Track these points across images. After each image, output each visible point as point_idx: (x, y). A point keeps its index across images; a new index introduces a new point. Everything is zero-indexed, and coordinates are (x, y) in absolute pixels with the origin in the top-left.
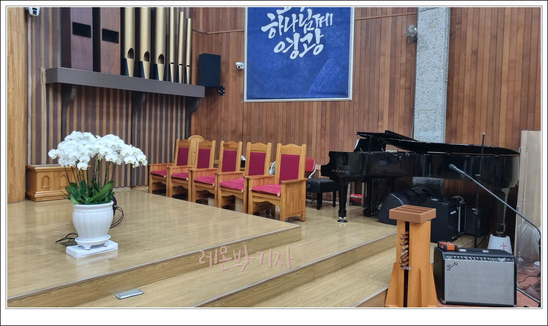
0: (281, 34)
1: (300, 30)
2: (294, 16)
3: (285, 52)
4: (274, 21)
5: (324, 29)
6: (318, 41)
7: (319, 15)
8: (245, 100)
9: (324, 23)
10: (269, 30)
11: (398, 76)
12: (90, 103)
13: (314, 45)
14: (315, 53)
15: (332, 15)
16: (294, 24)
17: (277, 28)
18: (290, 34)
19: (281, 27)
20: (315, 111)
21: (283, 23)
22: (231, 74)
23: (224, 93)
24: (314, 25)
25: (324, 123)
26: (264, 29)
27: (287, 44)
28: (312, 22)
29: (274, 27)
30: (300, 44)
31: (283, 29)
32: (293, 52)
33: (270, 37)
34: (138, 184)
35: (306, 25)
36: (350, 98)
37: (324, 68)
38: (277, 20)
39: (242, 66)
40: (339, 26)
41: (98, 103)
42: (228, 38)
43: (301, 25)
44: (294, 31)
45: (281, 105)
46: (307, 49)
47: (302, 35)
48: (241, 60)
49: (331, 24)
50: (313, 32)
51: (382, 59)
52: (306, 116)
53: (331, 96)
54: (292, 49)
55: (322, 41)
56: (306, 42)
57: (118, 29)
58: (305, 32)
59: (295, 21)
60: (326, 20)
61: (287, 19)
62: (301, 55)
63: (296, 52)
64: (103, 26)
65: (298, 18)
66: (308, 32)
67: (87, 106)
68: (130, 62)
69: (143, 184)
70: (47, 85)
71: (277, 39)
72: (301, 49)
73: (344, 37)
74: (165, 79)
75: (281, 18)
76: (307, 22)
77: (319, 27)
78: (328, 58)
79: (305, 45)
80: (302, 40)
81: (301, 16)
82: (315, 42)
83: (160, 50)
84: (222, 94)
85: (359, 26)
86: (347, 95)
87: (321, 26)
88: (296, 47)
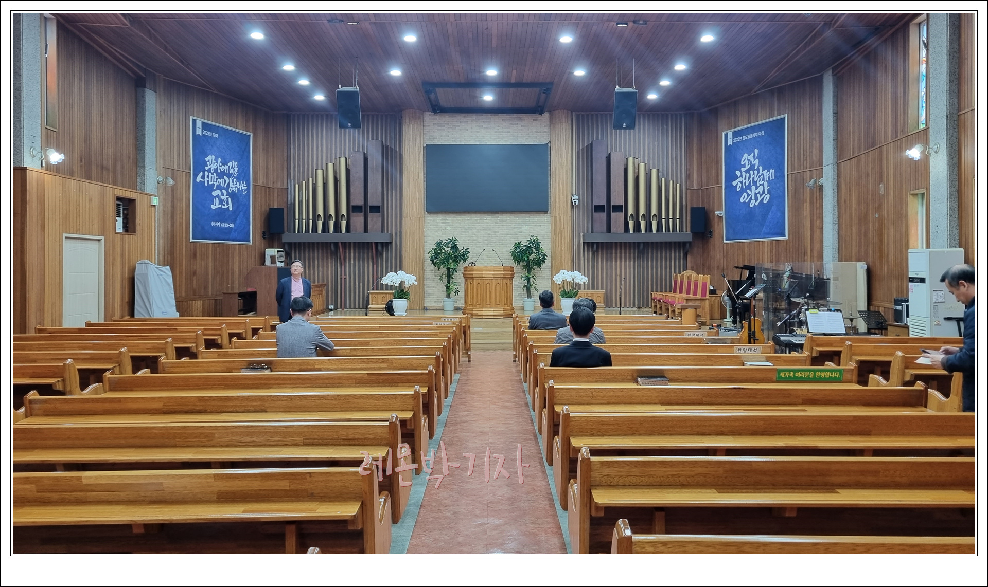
0: (744, 187)
1: (755, 183)
2: (751, 172)
3: (747, 201)
4: (740, 177)
5: (769, 182)
6: (766, 192)
7: (766, 171)
8: (724, 241)
9: (769, 177)
10: (737, 184)
11: (815, 218)
12: (609, 251)
13: (764, 195)
14: (765, 202)
15: (773, 170)
16: (751, 179)
17: (741, 182)
18: (749, 187)
19: (744, 181)
20: (767, 249)
21: (745, 179)
22: (716, 220)
23: (712, 236)
24: (763, 180)
25: (772, 258)
26: (734, 183)
27: (748, 195)
28: (762, 176)
29: (740, 182)
30: (756, 194)
31: (745, 183)
32: (752, 201)
33: (738, 190)
34: (643, 306)
35: (759, 179)
36: (787, 237)
37: (770, 213)
38: (741, 176)
39: (721, 214)
40: (778, 179)
41: (614, 251)
42: (713, 191)
43: (755, 180)
44: (752, 184)
45: (746, 244)
46: (760, 199)
47: (757, 188)
48: (720, 210)
49: (773, 178)
50: (763, 185)
51: (805, 204)
52: (761, 253)
53: (775, 236)
54: (751, 199)
55: (769, 192)
56: (759, 193)
57: (622, 203)
58: (758, 185)
59: (752, 177)
60: (770, 175)
61: (748, 175)
62: (757, 204)
63: (753, 201)
64: (612, 204)
65: (754, 174)
66: (760, 185)
67: (607, 254)
68: (631, 223)
69: (647, 306)
70: (584, 243)
71: (743, 191)
72: (756, 199)
73: (781, 188)
74: (657, 231)
75: (744, 174)
76: (760, 176)
77: (766, 181)
78: (773, 205)
79: (758, 195)
80: (757, 192)
81: (756, 172)
82: (764, 193)
83: (654, 211)
84: (710, 237)
85: (790, 179)
86: (784, 236)
87: (767, 180)
88: (753, 198)
